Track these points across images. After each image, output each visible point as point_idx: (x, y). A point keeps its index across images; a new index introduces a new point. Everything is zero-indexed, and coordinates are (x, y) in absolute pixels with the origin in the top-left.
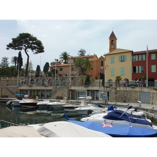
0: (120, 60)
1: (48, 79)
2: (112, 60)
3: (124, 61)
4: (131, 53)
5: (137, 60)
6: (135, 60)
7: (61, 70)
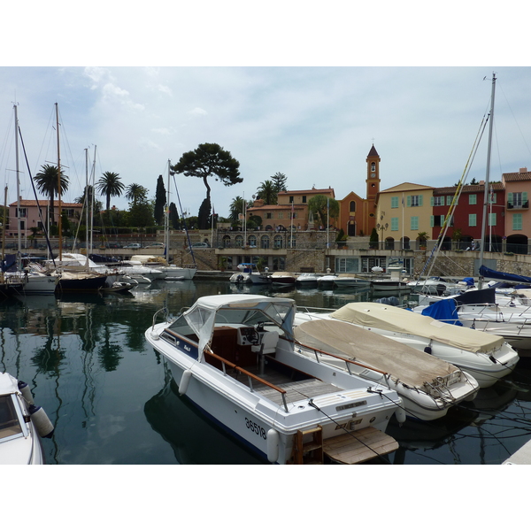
0: (411, 203)
1: (261, 235)
2: (393, 202)
3: (417, 205)
4: (432, 192)
5: (443, 204)
6: (439, 204)
7: (269, 216)
